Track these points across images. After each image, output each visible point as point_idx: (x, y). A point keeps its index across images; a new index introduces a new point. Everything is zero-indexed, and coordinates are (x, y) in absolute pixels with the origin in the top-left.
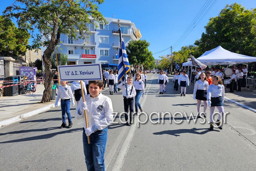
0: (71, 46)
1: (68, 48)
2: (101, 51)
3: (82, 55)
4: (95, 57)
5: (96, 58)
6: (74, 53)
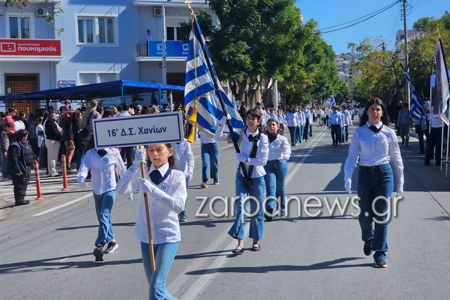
2: (80, 22)
4: (55, 49)
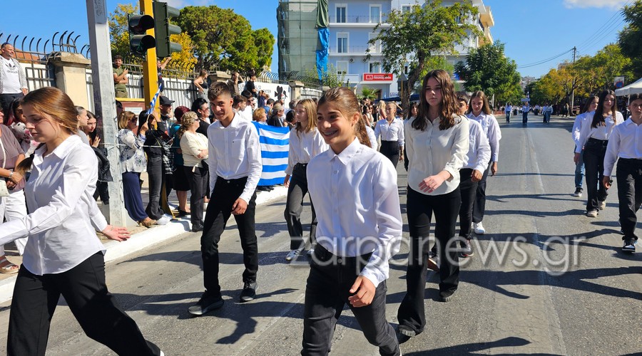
0: (343, 58)
1: (337, 62)
3: (365, 75)
5: (391, 79)
6: (348, 72)
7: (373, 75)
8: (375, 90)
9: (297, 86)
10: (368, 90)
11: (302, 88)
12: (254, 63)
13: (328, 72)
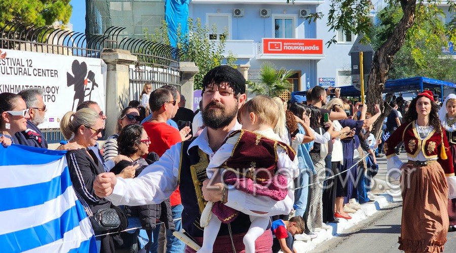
0: (219, 7)
3: (266, 42)
5: (320, 52)
6: (230, 34)
7: (283, 41)
8: (289, 72)
9: (121, 62)
10: (272, 71)
11: (132, 67)
12: (34, 16)
13: (191, 35)
